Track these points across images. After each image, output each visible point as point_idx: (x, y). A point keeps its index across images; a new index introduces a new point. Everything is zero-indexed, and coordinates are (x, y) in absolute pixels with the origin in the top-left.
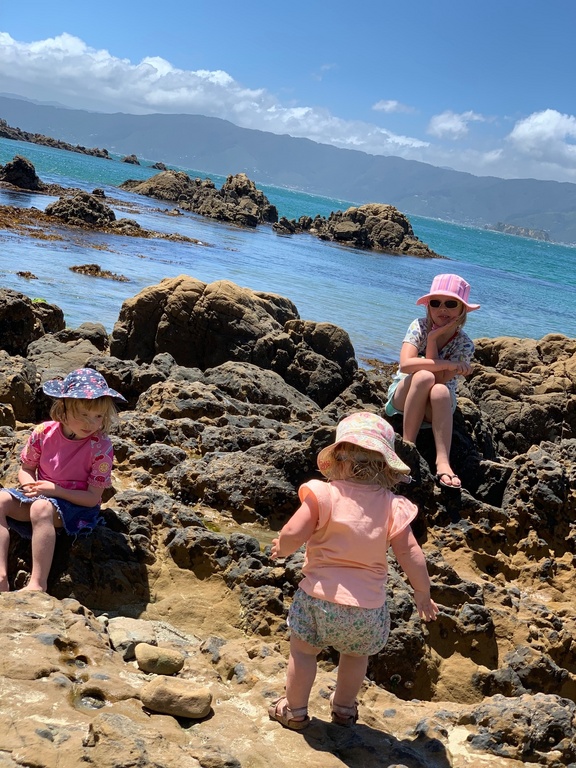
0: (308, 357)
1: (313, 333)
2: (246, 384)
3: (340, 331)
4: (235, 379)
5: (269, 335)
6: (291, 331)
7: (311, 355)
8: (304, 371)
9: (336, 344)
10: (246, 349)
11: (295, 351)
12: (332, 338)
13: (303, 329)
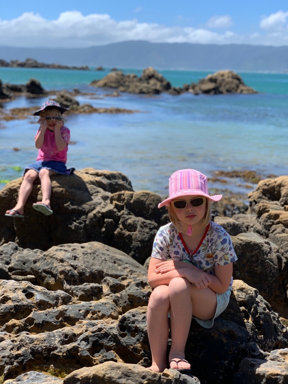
0: (129, 221)
1: (132, 201)
2: (63, 268)
3: (153, 195)
4: (55, 265)
5: (98, 209)
6: (115, 202)
7: (132, 219)
8: (127, 233)
9: (151, 206)
10: (80, 223)
11: (119, 218)
12: (147, 202)
13: (124, 200)
